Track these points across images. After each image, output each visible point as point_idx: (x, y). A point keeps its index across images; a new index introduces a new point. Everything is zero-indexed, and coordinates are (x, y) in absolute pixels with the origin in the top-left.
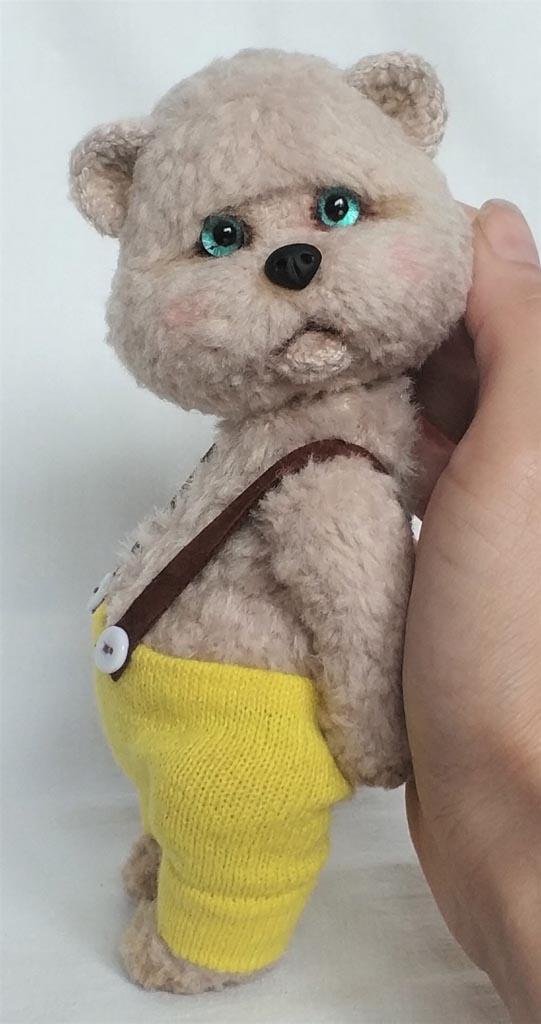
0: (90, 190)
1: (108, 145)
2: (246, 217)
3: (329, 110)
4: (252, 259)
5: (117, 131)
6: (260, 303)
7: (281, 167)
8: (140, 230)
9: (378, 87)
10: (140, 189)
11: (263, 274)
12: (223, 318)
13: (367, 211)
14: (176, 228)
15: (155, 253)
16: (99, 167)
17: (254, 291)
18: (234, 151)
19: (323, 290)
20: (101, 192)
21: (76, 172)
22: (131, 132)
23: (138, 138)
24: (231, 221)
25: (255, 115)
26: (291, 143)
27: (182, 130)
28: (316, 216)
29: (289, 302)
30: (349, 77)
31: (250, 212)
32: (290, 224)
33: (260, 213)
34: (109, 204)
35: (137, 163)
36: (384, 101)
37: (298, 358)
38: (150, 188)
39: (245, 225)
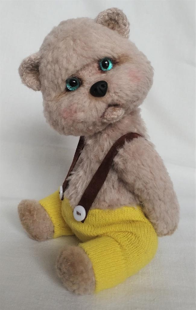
0: (28, 79)
1: (29, 64)
2: (79, 76)
3: (94, 34)
4: (85, 90)
5: (30, 59)
6: (92, 104)
7: (85, 57)
8: (46, 88)
9: (106, 21)
10: (43, 76)
11: (90, 94)
12: (82, 112)
13: (115, 62)
14: (58, 86)
15: (54, 95)
16: (29, 71)
17: (89, 101)
18: (69, 56)
19: (111, 94)
20: (31, 78)
21: (22, 75)
22: (34, 58)
23: (37, 60)
24: (74, 79)
25: (72, 43)
26: (86, 49)
27: (50, 54)
28: (100, 69)
29: (101, 101)
30: (96, 21)
31: (79, 74)
32: (93, 74)
33: (82, 74)
34: (35, 81)
35: (39, 68)
36: (109, 25)
37: (108, 117)
38: (46, 75)
39: (79, 79)
